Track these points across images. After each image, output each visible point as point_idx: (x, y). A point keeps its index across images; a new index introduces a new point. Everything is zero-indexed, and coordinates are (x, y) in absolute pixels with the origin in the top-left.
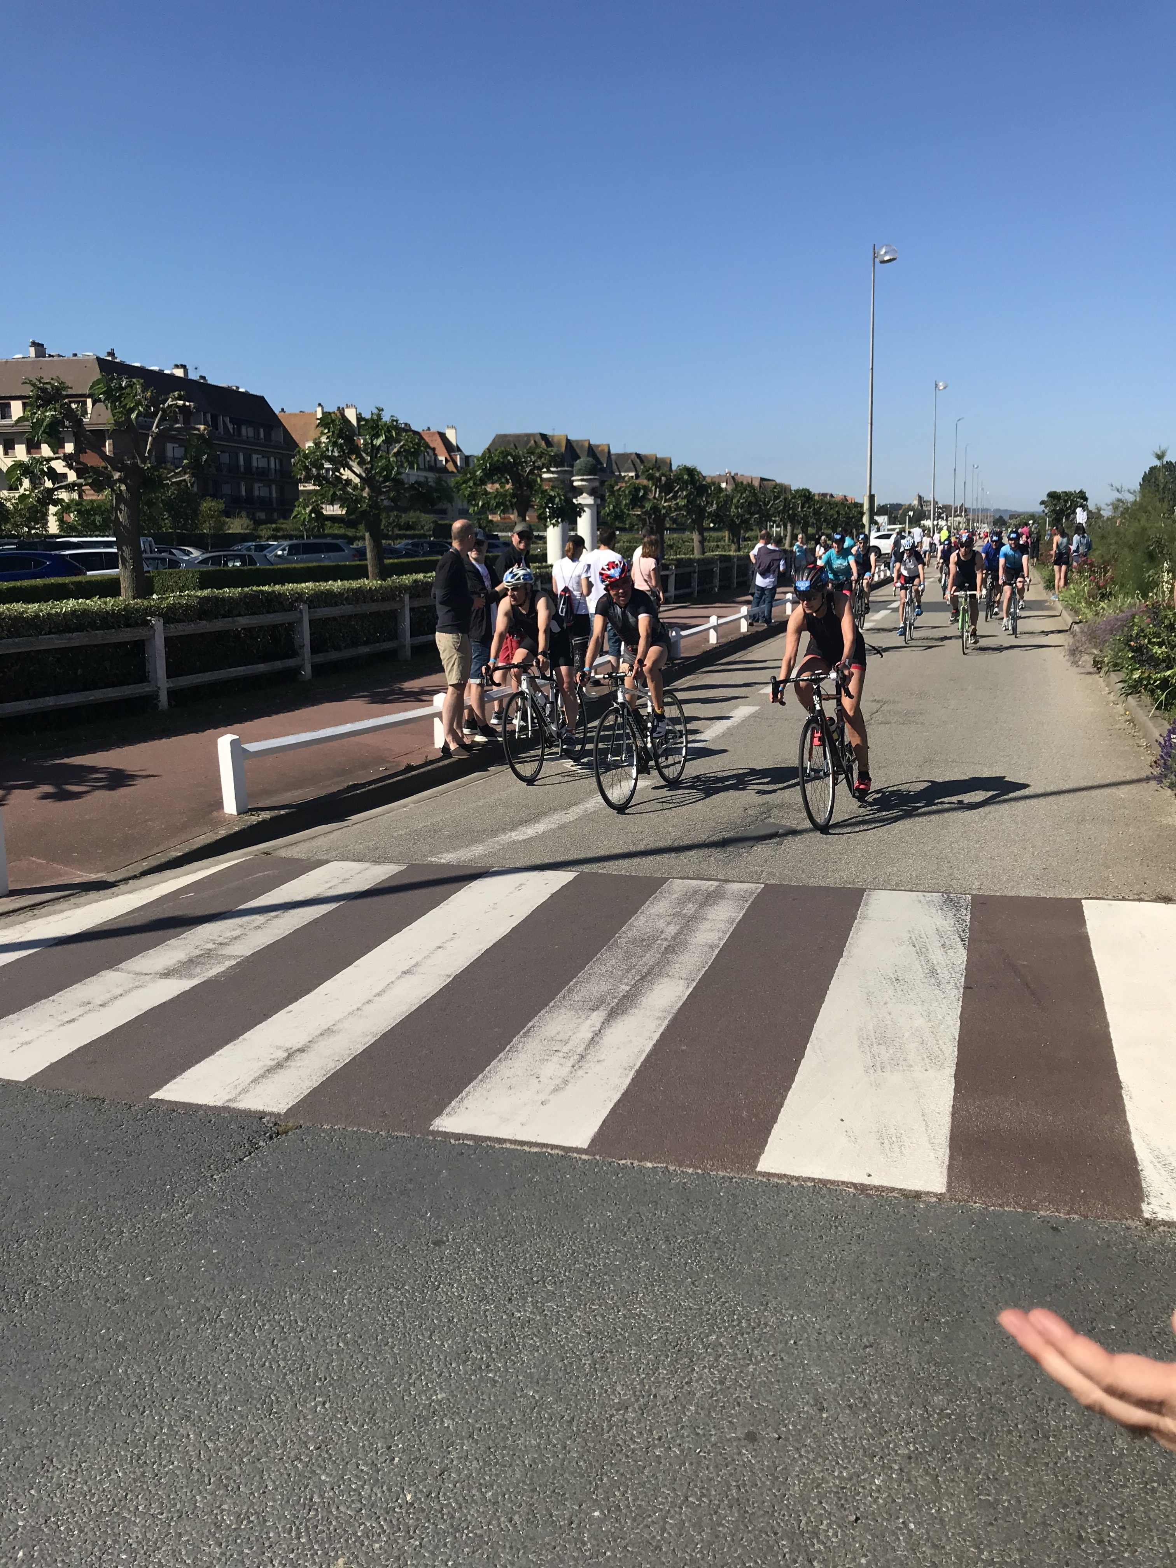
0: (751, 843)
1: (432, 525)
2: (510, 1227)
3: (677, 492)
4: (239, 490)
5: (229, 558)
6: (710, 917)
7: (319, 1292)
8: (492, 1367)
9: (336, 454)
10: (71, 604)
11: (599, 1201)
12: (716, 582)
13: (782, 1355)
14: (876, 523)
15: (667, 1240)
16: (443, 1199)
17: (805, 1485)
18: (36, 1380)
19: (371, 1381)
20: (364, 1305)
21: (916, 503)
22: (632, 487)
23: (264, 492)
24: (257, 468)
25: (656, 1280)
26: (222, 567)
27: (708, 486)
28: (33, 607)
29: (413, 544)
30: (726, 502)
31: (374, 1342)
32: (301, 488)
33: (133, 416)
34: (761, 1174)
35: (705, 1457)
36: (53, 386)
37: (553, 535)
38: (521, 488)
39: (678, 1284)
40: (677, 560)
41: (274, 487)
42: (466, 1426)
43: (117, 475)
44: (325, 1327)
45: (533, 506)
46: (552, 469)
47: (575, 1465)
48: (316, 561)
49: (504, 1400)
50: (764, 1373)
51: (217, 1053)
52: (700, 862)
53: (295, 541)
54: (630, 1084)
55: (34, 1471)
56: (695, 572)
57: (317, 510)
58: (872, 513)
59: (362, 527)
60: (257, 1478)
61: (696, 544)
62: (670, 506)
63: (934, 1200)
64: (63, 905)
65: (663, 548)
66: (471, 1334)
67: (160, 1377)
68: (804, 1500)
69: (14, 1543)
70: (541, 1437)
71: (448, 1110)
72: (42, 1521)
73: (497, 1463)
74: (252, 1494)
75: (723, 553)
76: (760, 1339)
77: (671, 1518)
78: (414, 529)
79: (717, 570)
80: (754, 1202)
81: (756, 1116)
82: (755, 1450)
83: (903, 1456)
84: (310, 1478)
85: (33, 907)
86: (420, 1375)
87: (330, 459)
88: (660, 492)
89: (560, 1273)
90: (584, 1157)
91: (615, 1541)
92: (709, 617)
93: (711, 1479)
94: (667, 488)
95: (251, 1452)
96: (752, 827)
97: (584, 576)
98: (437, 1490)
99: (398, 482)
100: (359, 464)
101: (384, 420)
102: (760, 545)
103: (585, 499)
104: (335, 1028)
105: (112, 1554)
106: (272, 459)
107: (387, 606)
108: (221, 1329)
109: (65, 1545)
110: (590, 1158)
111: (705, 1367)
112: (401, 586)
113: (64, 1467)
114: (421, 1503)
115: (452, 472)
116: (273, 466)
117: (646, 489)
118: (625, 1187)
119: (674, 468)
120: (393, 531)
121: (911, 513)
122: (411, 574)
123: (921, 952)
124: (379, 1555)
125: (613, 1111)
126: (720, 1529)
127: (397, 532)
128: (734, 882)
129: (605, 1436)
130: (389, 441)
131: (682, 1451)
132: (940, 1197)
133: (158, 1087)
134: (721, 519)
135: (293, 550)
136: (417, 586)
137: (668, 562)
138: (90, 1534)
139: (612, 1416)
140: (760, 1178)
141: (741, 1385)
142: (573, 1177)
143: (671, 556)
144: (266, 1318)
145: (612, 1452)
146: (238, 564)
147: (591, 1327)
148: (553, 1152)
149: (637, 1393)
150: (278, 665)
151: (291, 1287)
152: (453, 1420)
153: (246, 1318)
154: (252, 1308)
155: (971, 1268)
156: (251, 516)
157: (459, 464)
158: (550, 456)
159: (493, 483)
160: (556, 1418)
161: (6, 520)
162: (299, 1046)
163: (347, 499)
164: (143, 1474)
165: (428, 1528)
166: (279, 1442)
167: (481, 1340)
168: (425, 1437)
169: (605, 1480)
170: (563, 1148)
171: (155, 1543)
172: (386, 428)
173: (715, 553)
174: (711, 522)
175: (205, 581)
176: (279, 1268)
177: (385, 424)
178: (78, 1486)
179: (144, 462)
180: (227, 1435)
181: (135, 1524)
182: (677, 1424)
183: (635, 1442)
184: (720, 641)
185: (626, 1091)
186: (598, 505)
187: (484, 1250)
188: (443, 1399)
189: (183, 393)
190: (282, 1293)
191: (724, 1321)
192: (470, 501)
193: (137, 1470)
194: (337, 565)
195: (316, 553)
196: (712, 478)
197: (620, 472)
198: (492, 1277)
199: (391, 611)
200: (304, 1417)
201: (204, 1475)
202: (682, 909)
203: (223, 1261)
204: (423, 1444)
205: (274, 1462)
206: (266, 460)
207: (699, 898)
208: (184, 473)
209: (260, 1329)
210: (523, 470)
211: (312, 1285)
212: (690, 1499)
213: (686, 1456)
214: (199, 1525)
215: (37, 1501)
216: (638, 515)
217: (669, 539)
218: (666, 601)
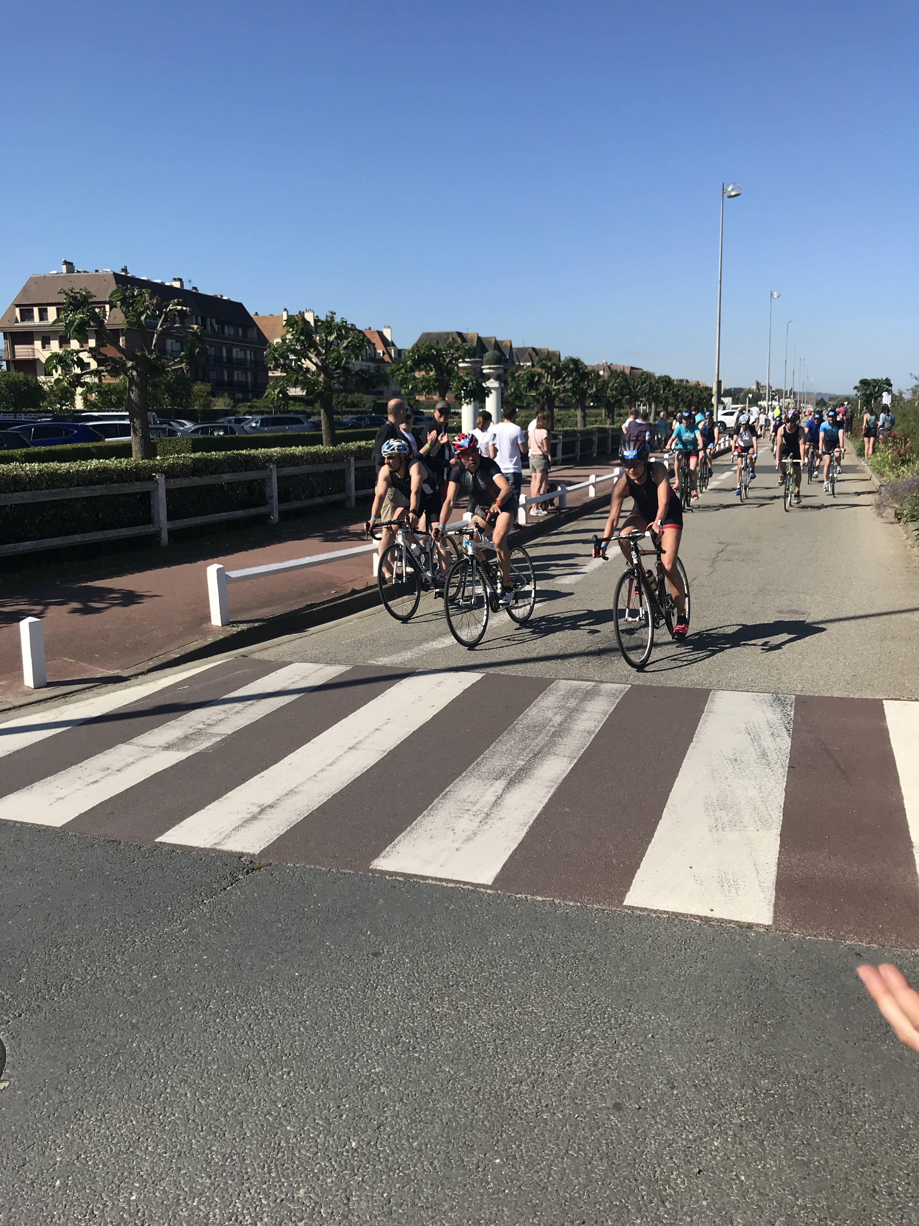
1: (372, 404)
2: (431, 943)
3: (565, 378)
4: (223, 376)
5: (214, 429)
6: (588, 709)
7: (285, 990)
8: (417, 1049)
9: (299, 348)
10: (94, 463)
11: (501, 925)
12: (595, 449)
13: (642, 1045)
14: (723, 403)
15: (553, 955)
16: (379, 920)
17: (660, 1144)
18: (71, 1051)
19: (324, 1057)
20: (319, 1000)
21: (754, 387)
22: (529, 374)
23: (242, 378)
24: (237, 359)
25: (544, 986)
26: (209, 436)
27: (589, 373)
28: (65, 466)
29: (357, 419)
30: (603, 386)
31: (327, 1028)
32: (270, 374)
33: (143, 318)
34: (626, 907)
35: (582, 1121)
36: (81, 295)
37: (467, 411)
38: (442, 374)
39: (562, 990)
40: (564, 431)
41: (249, 374)
42: (397, 1092)
43: (130, 364)
44: (289, 1016)
45: (451, 389)
46: (467, 360)
47: (481, 1124)
48: (282, 431)
49: (427, 1074)
50: (628, 1059)
51: (207, 808)
52: (581, 667)
53: (265, 416)
54: (525, 837)
55: (69, 1119)
56: (578, 441)
57: (283, 392)
58: (719, 395)
59: (317, 405)
60: (238, 1127)
61: (579, 419)
62: (559, 389)
63: (763, 930)
64: (88, 694)
65: (553, 423)
66: (401, 1024)
67: (164, 1050)
68: (658, 1155)
69: (54, 1174)
70: (455, 1102)
71: (384, 853)
72: (74, 1157)
73: (421, 1121)
74: (234, 1139)
75: (601, 426)
76: (625, 1033)
77: (555, 1166)
78: (358, 407)
79: (595, 439)
80: (621, 929)
81: (623, 863)
82: (621, 1117)
83: (736, 1125)
84: (278, 1128)
85: (65, 695)
86: (362, 1054)
87: (294, 352)
88: (551, 378)
89: (470, 979)
90: (489, 891)
91: (512, 1182)
92: (589, 476)
93: (587, 1138)
94: (557, 376)
95: (234, 1107)
97: (491, 443)
98: (375, 1139)
99: (346, 370)
100: (316, 355)
101: (336, 321)
102: (630, 419)
103: (492, 384)
104: (296, 790)
105: (127, 1183)
106: (248, 352)
107: (337, 467)
108: (210, 1015)
109: (92, 1176)
110: (494, 892)
111: (582, 1053)
112: (348, 451)
113: (91, 1116)
114: (363, 1149)
115: (388, 362)
116: (249, 357)
117: (541, 376)
118: (521, 915)
119: (562, 359)
120: (341, 409)
121: (750, 396)
122: (356, 441)
123: (755, 739)
124: (331, 1188)
125: (511, 857)
126: (593, 1175)
127: (345, 409)
128: (607, 682)
129: (505, 1103)
130: (340, 337)
131: (564, 1116)
132: (767, 928)
133: (162, 833)
134: (599, 399)
135: (264, 423)
136: (360, 451)
137: (557, 433)
138: (112, 1167)
139: (510, 1088)
140: (626, 911)
141: (610, 1068)
142: (481, 906)
143: (559, 428)
144: (244, 1008)
145: (510, 1115)
146: (221, 433)
147: (494, 1021)
148: (465, 887)
149: (529, 1071)
150: (253, 511)
151: (264, 985)
152: (388, 1087)
153: (229, 1008)
154: (234, 1000)
155: (791, 983)
156: (232, 396)
157: (393, 356)
158: (465, 349)
159: (420, 371)
160: (467, 1088)
161: (44, 399)
162: (269, 803)
163: (307, 383)
164: (151, 1123)
165: (368, 1168)
166: (254, 1101)
167: (409, 1028)
168: (366, 1100)
169: (504, 1136)
170: (472, 884)
171: (161, 1175)
172: (337, 328)
173: (594, 426)
174: (591, 402)
175: (196, 446)
176: (254, 971)
177: (337, 325)
178: (102, 1131)
179: (151, 353)
180: (215, 1094)
181: (146, 1160)
182: (560, 1096)
183: (527, 1108)
184: (598, 495)
185: (522, 842)
186: (502, 388)
187: (412, 960)
188: (379, 1071)
189: (180, 300)
190: (257, 990)
191: (597, 1019)
192: (401, 385)
193: (147, 1120)
194: (299, 435)
195: (281, 425)
196: (592, 367)
197: (519, 362)
198: (418, 981)
199: (341, 470)
200: (274, 1083)
201: (198, 1125)
202: (566, 703)
203: (212, 965)
204: (365, 1105)
205: (251, 1116)
206: (243, 352)
207: (580, 694)
208: (181, 362)
209: (240, 1016)
210: (444, 360)
211: (279, 984)
212: (570, 1152)
213: (567, 1120)
214: (194, 1162)
215: (71, 1142)
216: (534, 396)
217: (558, 415)
218: (555, 464)
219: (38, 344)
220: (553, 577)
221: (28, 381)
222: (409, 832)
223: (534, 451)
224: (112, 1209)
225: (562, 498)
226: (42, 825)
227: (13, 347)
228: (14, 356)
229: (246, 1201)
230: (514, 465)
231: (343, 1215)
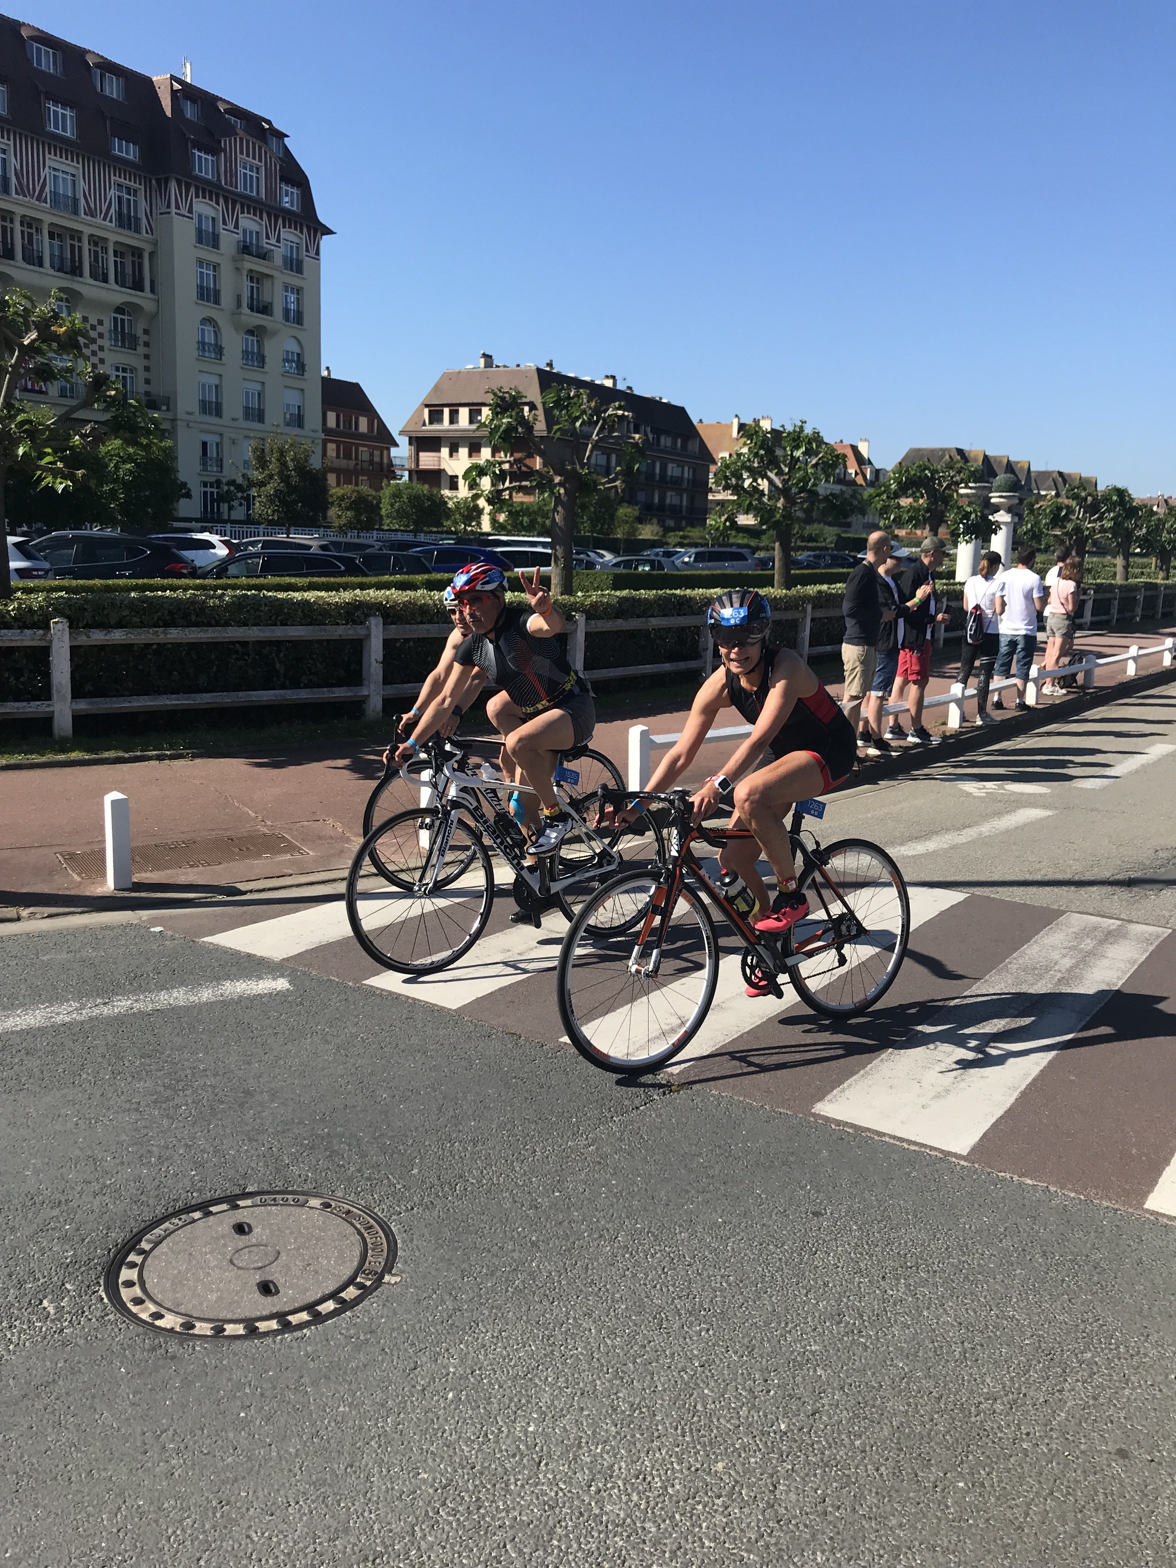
0: (1160, 886)
1: (835, 538)
2: (886, 1213)
3: (1104, 513)
4: (653, 498)
5: (640, 562)
6: (1109, 955)
7: (706, 1236)
8: (864, 1334)
9: (756, 465)
11: (976, 1206)
12: (1139, 611)
13: (1161, 1387)
15: (1044, 1254)
16: (822, 1175)
18: (466, 1257)
19: (750, 1321)
20: (745, 1255)
22: (1054, 505)
23: (676, 501)
24: (672, 477)
25: (1031, 1290)
26: (633, 571)
27: (1136, 509)
29: (815, 557)
30: (1157, 526)
31: (754, 1289)
32: (710, 497)
33: (578, 424)
34: (1147, 1211)
35: (1073, 1461)
36: (510, 394)
37: (964, 553)
38: (935, 503)
39: (1053, 1298)
40: (1096, 584)
41: (685, 496)
42: (837, 1379)
43: (557, 479)
44: (710, 1266)
45: (946, 522)
46: (971, 485)
47: (941, 1437)
48: (720, 569)
49: (874, 1364)
50: (1141, 1400)
51: (618, 1011)
52: (1102, 899)
53: (702, 549)
54: (1013, 1104)
55: (463, 1329)
56: (1115, 599)
57: (731, 519)
59: (770, 537)
60: (648, 1378)
61: (1119, 569)
62: (1094, 528)
66: (845, 1300)
67: (567, 1277)
69: (446, 1384)
70: (909, 1405)
71: (829, 1097)
72: (469, 1371)
73: (865, 1418)
74: (644, 1389)
75: (1149, 580)
76: (1138, 1367)
77: (1036, 1505)
78: (817, 542)
79: (1140, 597)
80: (1139, 1237)
81: (1147, 1154)
82: (1125, 1466)
84: (694, 1389)
86: (796, 1326)
87: (750, 470)
88: (1085, 513)
89: (934, 1263)
90: (962, 1163)
91: (978, 1512)
92: (1128, 647)
93: (1078, 1482)
94: (1093, 509)
95: (644, 1355)
96: (1163, 870)
97: (998, 594)
98: (809, 1426)
99: (813, 494)
100: (776, 474)
101: (806, 432)
103: (1002, 517)
104: (724, 1005)
105: (525, 1411)
106: (686, 468)
107: (789, 615)
108: (618, 1248)
109: (487, 1395)
110: (969, 1165)
111: (1077, 1380)
112: (805, 596)
113: (487, 1332)
114: (794, 1434)
115: (861, 485)
116: (686, 475)
117: (1070, 510)
118: (1003, 1198)
119: (1101, 488)
120: (796, 542)
122: (815, 584)
124: (755, 1469)
125: (995, 1125)
126: (1084, 1526)
127: (799, 543)
128: (1138, 923)
129: (973, 1419)
130: (808, 453)
131: (1050, 1450)
134: (1150, 544)
135: (699, 557)
136: (821, 597)
137: (1087, 587)
138: (508, 1391)
139: (980, 1403)
140: (1147, 1216)
141: (1115, 1405)
142: (951, 1179)
143: (1089, 580)
144: (658, 1248)
145: (978, 1435)
146: (647, 569)
147: (963, 1319)
148: (931, 1153)
149: (1007, 1389)
150: (682, 665)
151: (681, 1226)
152: (826, 1370)
153: (640, 1244)
154: (646, 1237)
156: (661, 523)
157: (868, 477)
158: (970, 471)
159: (907, 497)
160: (925, 1392)
161: (448, 517)
163: (762, 509)
164: (552, 1351)
165: (799, 1457)
166: (667, 1353)
167: (855, 1307)
168: (799, 1379)
169: (971, 1457)
170: (942, 1151)
171: (562, 1410)
172: (807, 440)
173: (1139, 580)
174: (1138, 547)
175: (618, 583)
176: (670, 1207)
177: (807, 436)
178: (499, 1350)
179: (582, 468)
180: (623, 1337)
181: (544, 1390)
182: (1046, 1425)
183: (1002, 1431)
184: (1139, 673)
185: (1010, 1109)
186: (1015, 523)
187: (861, 1228)
188: (816, 1351)
189: (622, 403)
190: (672, 1230)
191: (1101, 1342)
192: (881, 514)
193: (547, 1347)
194: (740, 574)
195: (719, 561)
196: (1142, 500)
197: (1038, 490)
198: (867, 1254)
199: (793, 620)
200: (690, 1338)
201: (602, 1365)
202: (1079, 944)
203: (621, 1192)
204: (797, 1385)
205: (663, 1368)
206: (680, 469)
207: (1099, 934)
208: (614, 480)
209: (653, 1256)
210: (940, 485)
211: (699, 1228)
212: (1055, 1494)
213: (1054, 1456)
214: (598, 1405)
215: (465, 1354)
216: (1056, 536)
217: (1088, 563)
218: (1081, 627)
219: (445, 451)
220: (1070, 778)
221: (432, 495)
222: (863, 1076)
223: (1055, 610)
224: (507, 1436)
225: (1088, 674)
226: (436, 1005)
227: (418, 455)
228: (418, 464)
229: (656, 1461)
230: (1026, 625)
231: (768, 1502)
